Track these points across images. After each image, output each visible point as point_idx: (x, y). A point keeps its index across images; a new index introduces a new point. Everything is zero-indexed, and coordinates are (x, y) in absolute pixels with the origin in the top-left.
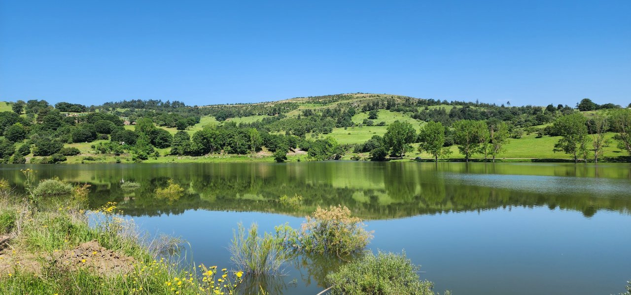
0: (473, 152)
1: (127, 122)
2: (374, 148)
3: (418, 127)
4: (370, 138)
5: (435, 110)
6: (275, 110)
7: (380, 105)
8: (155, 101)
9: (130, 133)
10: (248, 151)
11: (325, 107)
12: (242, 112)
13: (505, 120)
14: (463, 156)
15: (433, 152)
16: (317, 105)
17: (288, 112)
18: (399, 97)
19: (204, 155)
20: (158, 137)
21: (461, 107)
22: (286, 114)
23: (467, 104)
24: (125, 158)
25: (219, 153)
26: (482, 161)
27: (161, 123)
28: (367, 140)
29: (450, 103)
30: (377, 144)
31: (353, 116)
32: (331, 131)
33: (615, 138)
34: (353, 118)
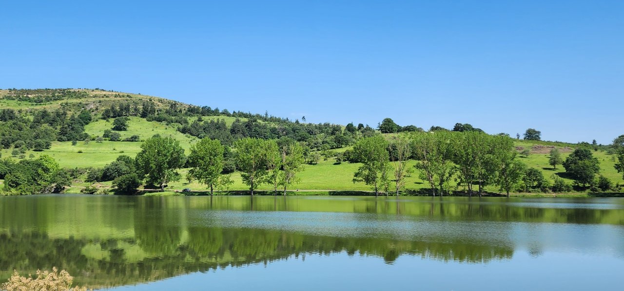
0: (260, 182)
2: (120, 174)
3: (187, 145)
4: (115, 160)
5: (212, 122)
7: (132, 110)
11: (40, 108)
13: (299, 140)
14: (246, 187)
15: (207, 182)
16: (25, 103)
18: (161, 101)
21: (246, 120)
23: (254, 116)
28: (109, 162)
29: (232, 113)
30: (124, 168)
31: (87, 124)
32: (48, 146)
33: (418, 167)
34: (87, 127)
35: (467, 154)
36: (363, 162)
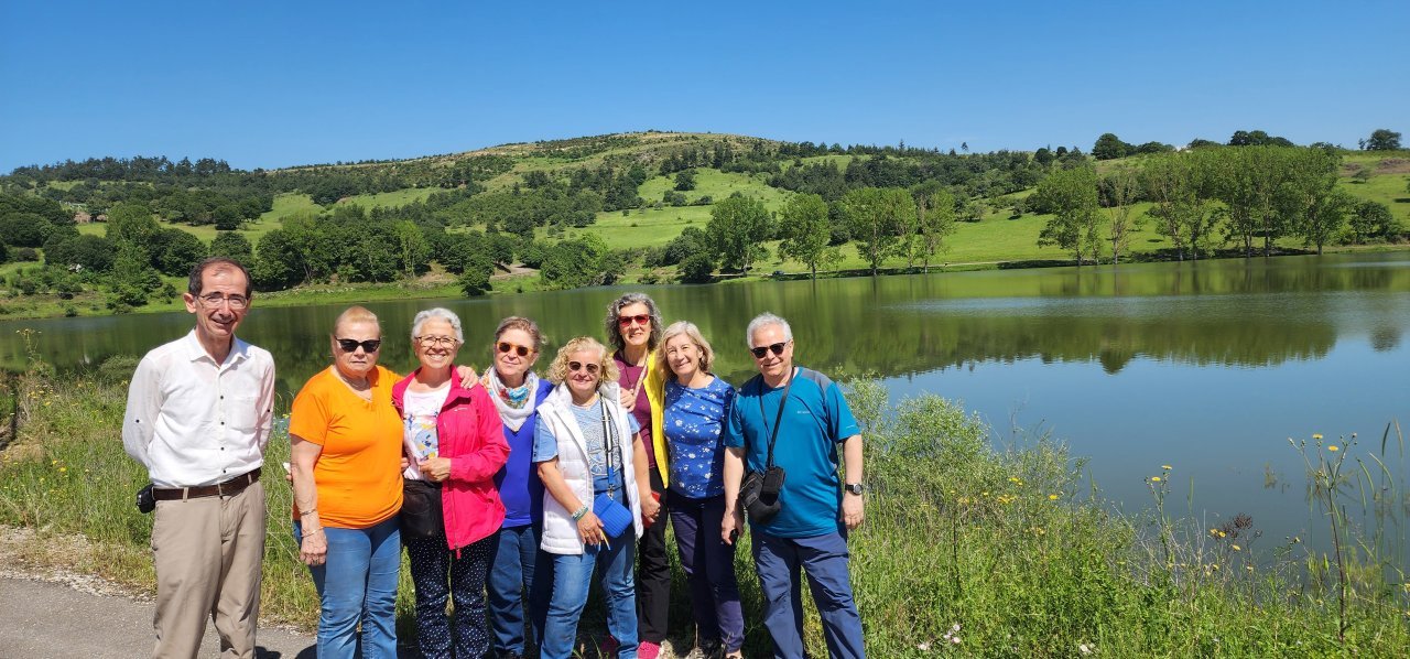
0: (885, 255)
1: (82, 215)
2: (687, 254)
3: (775, 203)
4: (680, 235)
5: (816, 166)
6: (457, 174)
7: (699, 159)
8: (150, 161)
9: (94, 241)
10: (398, 273)
11: (577, 165)
12: (376, 180)
13: (954, 184)
14: (866, 264)
15: (808, 259)
16: (558, 159)
17: (488, 179)
18: (739, 140)
19: (289, 287)
20: (170, 250)
21: (868, 157)
22: (485, 184)
23: (881, 151)
24: (89, 305)
25: (327, 283)
26: (904, 272)
27: (173, 214)
28: (672, 238)
29: (846, 149)
30: (693, 246)
31: (641, 184)
32: (592, 220)
33: (1152, 213)
34: (640, 189)
35: (1243, 186)
36: (1055, 213)
